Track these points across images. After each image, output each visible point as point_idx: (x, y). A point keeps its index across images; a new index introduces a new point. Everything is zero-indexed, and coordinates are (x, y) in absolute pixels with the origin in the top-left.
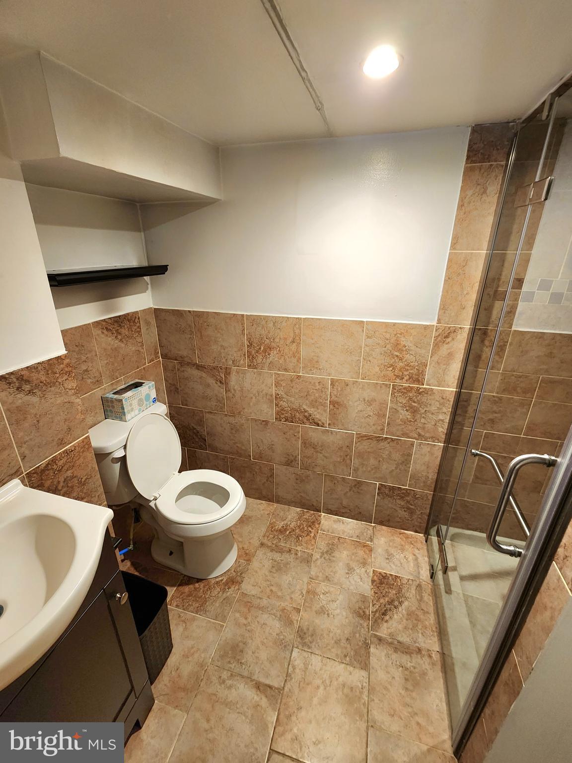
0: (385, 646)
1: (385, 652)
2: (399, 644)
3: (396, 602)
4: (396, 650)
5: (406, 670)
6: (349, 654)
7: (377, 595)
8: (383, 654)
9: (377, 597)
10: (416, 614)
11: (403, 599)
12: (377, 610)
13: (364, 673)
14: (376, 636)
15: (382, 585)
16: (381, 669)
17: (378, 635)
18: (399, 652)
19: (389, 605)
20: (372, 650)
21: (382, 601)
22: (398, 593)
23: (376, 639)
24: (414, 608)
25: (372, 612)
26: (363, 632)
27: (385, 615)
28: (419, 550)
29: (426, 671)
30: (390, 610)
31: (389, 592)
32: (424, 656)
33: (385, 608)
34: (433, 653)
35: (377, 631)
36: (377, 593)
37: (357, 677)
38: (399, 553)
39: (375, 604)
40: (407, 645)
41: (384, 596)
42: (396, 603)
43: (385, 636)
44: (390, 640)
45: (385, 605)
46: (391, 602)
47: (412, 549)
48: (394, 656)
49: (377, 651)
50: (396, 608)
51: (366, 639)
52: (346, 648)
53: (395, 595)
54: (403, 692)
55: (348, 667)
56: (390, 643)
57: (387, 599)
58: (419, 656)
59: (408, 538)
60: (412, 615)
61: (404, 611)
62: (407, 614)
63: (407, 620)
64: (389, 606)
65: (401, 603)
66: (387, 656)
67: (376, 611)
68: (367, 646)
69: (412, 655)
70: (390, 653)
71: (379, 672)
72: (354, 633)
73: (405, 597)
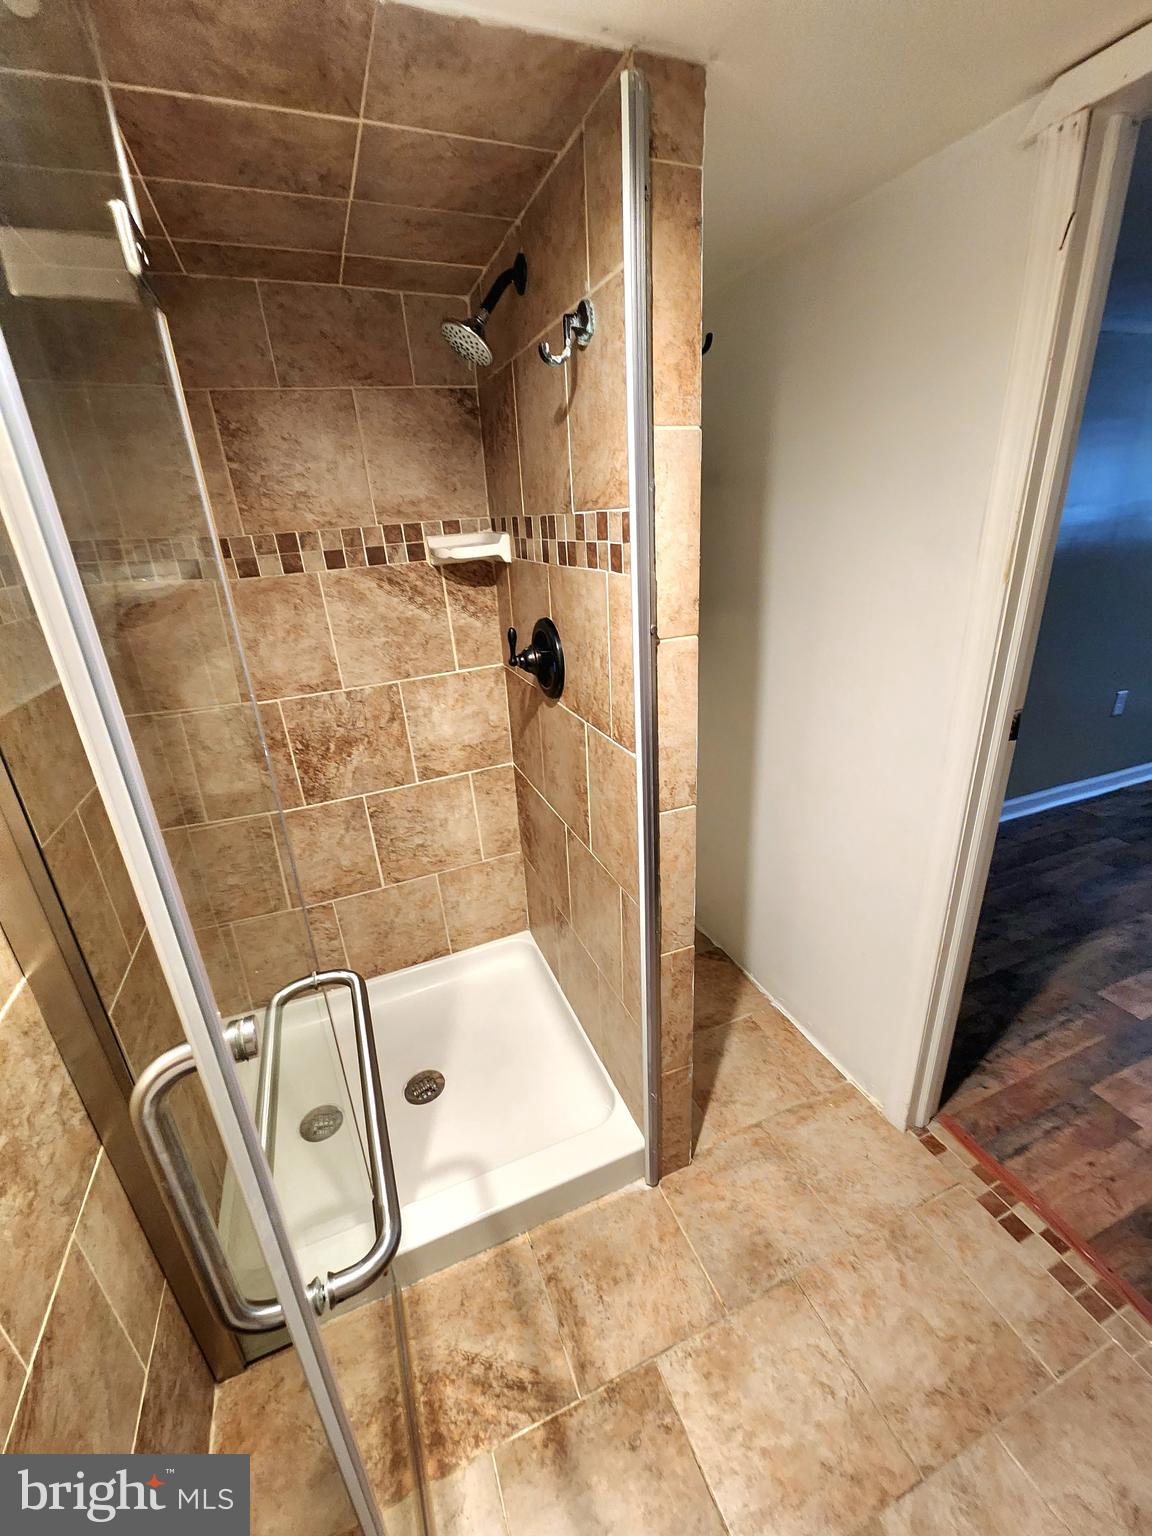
0: (589, 1349)
1: (597, 1342)
2: (564, 1323)
3: (475, 1372)
4: (580, 1323)
5: (602, 1289)
6: (659, 1422)
7: (482, 1435)
8: (605, 1345)
9: (486, 1431)
10: (481, 1312)
11: (458, 1358)
12: (520, 1412)
13: (664, 1366)
14: (581, 1381)
15: (445, 1433)
16: (633, 1335)
17: (577, 1376)
18: (580, 1315)
19: (490, 1386)
20: (612, 1373)
21: (490, 1411)
22: (448, 1378)
23: (587, 1376)
24: (469, 1323)
25: (534, 1421)
26: (592, 1417)
27: (521, 1381)
28: (282, 1379)
29: (579, 1256)
30: (502, 1376)
31: (457, 1403)
32: (555, 1268)
33: (505, 1390)
34: (539, 1255)
35: (571, 1383)
36: (477, 1438)
37: (681, 1379)
38: (311, 1438)
39: (508, 1425)
40: (555, 1305)
41: (475, 1412)
42: (477, 1370)
43: (568, 1359)
44: (570, 1344)
45: (498, 1396)
46: (483, 1385)
47: (284, 1400)
48: (593, 1320)
49: (608, 1360)
50: (491, 1365)
51: (602, 1402)
52: (652, 1439)
53: (458, 1383)
54: (639, 1279)
55: (679, 1408)
56: (576, 1341)
57: (479, 1400)
58: (562, 1276)
59: (239, 1433)
60: (486, 1322)
61: (488, 1343)
62: (493, 1332)
63: (504, 1327)
64: (495, 1384)
65: (471, 1360)
66: (601, 1334)
67: (523, 1410)
68: (613, 1391)
69: (568, 1288)
70: (592, 1332)
71: (641, 1337)
72: (609, 1439)
73: (450, 1355)
